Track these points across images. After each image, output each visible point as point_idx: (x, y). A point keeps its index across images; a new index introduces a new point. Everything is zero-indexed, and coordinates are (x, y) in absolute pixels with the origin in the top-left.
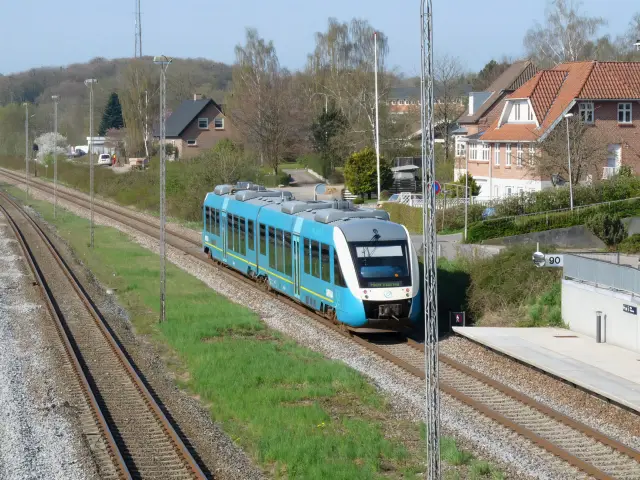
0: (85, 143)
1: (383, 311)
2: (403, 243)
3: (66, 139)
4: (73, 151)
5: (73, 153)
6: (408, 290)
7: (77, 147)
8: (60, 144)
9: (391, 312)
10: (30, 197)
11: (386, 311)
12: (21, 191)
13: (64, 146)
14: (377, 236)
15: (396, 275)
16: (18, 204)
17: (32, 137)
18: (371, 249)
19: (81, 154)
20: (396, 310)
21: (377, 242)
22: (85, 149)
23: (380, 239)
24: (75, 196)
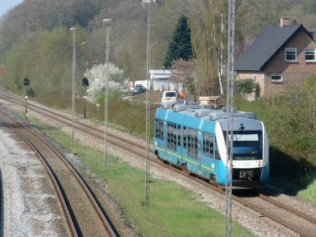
0: (145, 77)
1: (242, 174)
2: (259, 133)
3: (122, 71)
4: (132, 86)
5: (132, 89)
6: (260, 162)
7: (137, 83)
8: (115, 78)
9: (247, 175)
10: (77, 144)
11: (244, 175)
12: (64, 135)
13: (121, 81)
14: (242, 128)
15: (253, 153)
16: (60, 151)
17: (81, 69)
18: (238, 136)
19: (142, 90)
20: (251, 174)
21: (242, 132)
22: (145, 84)
23: (244, 130)
24: (131, 143)
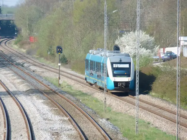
0: (175, 43)
3: (153, 39)
4: (162, 53)
5: (162, 55)
6: (129, 78)
7: (168, 49)
8: (146, 45)
9: (122, 85)
10: (109, 110)
11: (120, 84)
12: (97, 101)
13: (152, 48)
14: (121, 61)
15: (126, 74)
16: (93, 117)
17: (113, 36)
18: (119, 65)
19: (172, 57)
21: (121, 63)
22: (175, 51)
23: (122, 62)
